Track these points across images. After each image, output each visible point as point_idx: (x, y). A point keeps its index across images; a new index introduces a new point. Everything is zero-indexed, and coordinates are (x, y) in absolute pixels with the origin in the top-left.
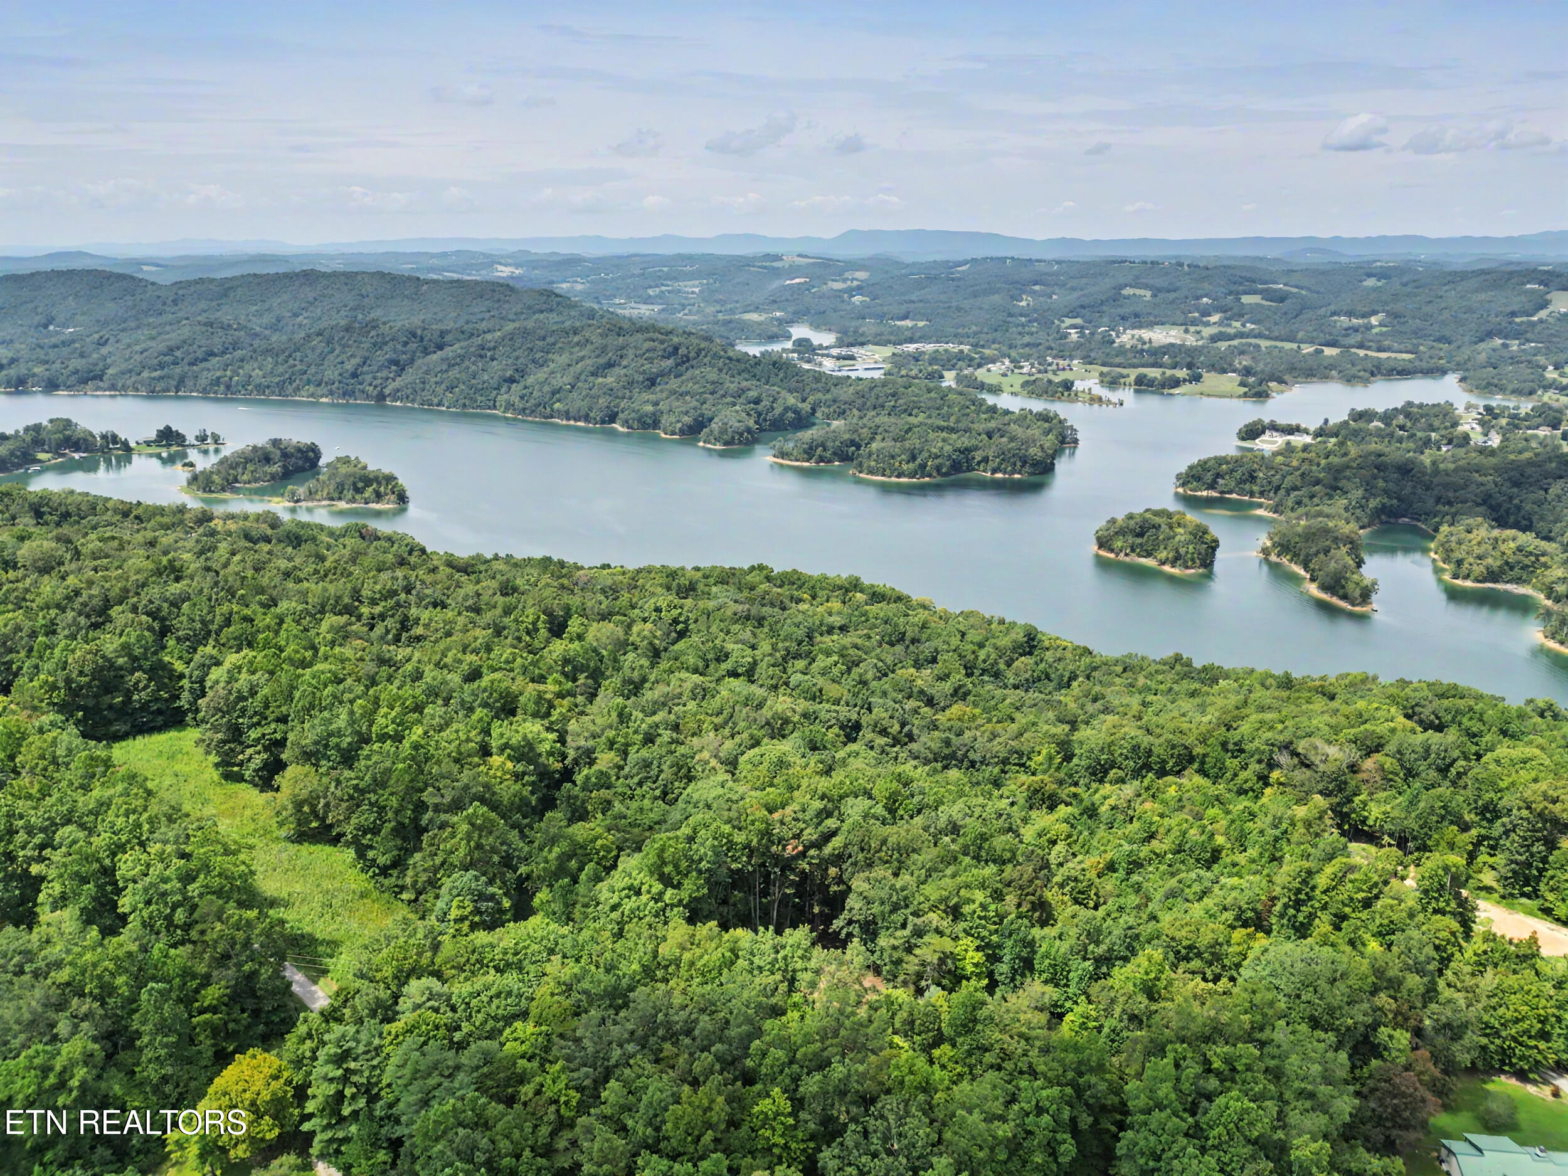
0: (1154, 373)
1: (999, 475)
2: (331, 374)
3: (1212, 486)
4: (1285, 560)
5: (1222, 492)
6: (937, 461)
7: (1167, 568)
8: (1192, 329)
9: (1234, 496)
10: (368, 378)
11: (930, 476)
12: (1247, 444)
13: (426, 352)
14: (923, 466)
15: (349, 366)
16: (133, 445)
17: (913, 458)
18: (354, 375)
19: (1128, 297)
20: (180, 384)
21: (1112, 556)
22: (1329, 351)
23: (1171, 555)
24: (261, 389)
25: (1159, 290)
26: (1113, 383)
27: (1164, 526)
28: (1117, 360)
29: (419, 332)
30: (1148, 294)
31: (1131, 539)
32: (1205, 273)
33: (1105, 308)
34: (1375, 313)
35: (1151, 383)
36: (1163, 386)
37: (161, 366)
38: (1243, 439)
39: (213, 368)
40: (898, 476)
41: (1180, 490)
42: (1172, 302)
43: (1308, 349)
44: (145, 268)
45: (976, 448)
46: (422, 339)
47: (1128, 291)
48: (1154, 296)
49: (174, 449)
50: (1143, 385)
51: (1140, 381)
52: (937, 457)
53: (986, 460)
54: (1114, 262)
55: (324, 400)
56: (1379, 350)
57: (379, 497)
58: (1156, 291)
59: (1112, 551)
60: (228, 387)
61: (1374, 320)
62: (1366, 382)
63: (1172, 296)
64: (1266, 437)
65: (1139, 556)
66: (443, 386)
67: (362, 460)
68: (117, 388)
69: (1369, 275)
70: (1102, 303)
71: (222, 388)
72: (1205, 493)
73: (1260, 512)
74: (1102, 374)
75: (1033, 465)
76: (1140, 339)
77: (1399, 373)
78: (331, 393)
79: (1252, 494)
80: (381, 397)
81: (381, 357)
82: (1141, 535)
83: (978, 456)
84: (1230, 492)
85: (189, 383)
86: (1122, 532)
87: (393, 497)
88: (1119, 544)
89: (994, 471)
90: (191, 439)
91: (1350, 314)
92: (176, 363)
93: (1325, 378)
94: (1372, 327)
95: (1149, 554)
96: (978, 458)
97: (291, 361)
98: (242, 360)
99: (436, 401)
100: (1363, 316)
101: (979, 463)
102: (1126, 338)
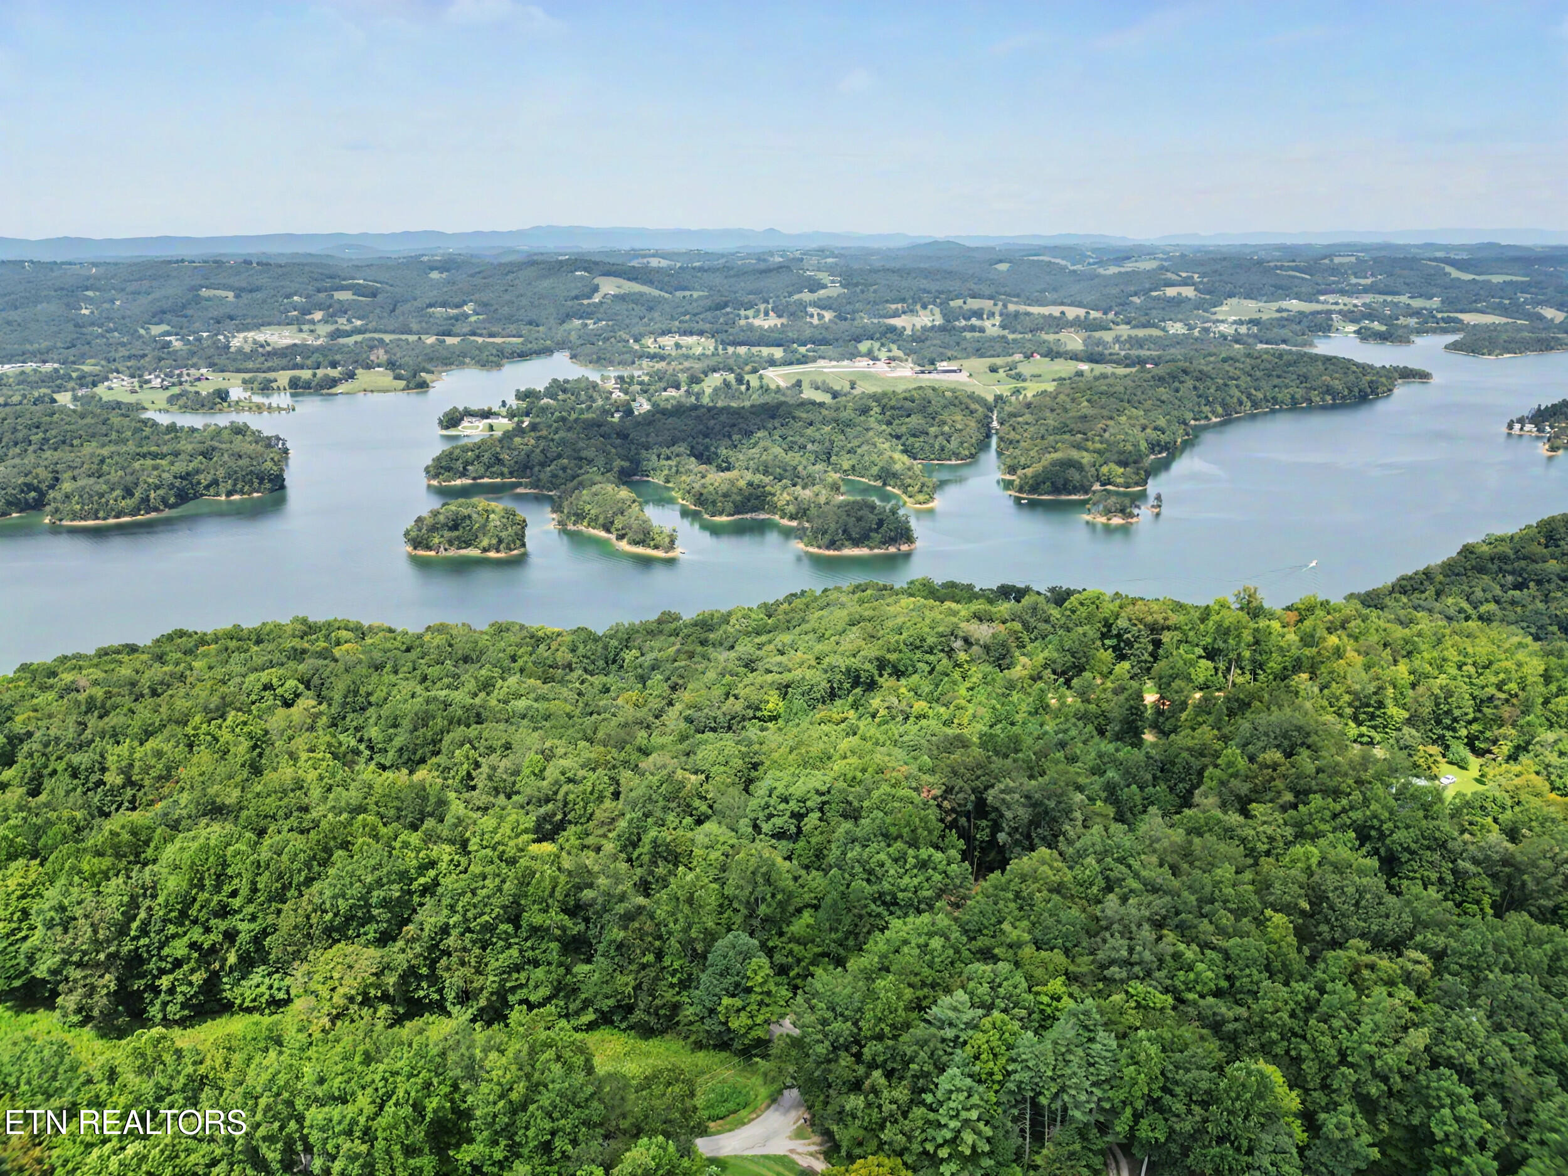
0: (306, 374)
1: (236, 497)
3: (463, 474)
4: (581, 527)
5: (474, 479)
6: (161, 492)
7: (492, 554)
8: (305, 327)
9: (486, 480)
11: (156, 510)
12: (452, 432)
14: (146, 500)
17: (129, 493)
19: (208, 299)
21: (433, 553)
22: (450, 340)
23: (494, 541)
25: (242, 290)
26: (266, 388)
27: (475, 516)
28: (250, 365)
30: (231, 295)
31: (447, 534)
32: (280, 271)
33: (189, 312)
34: (465, 303)
35: (307, 386)
36: (322, 388)
38: (447, 428)
40: (117, 517)
41: (435, 483)
42: (264, 301)
43: (430, 340)
45: (198, 472)
47: (204, 292)
48: (237, 296)
50: (297, 387)
51: (294, 384)
52: (157, 488)
53: (215, 483)
54: (170, 262)
56: (491, 335)
58: (239, 292)
59: (429, 548)
61: (468, 309)
62: (499, 366)
63: (258, 295)
64: (465, 423)
65: (459, 548)
69: (432, 269)
70: (184, 307)
72: (458, 482)
73: (519, 490)
74: (244, 382)
75: (270, 481)
76: (255, 342)
77: (519, 356)
79: (502, 475)
82: (455, 527)
83: (204, 479)
84: (482, 477)
86: (433, 528)
88: (436, 541)
89: (229, 494)
91: (444, 305)
93: (461, 365)
94: (467, 316)
95: (468, 544)
96: (204, 483)
100: (457, 306)
101: (207, 487)
102: (237, 342)
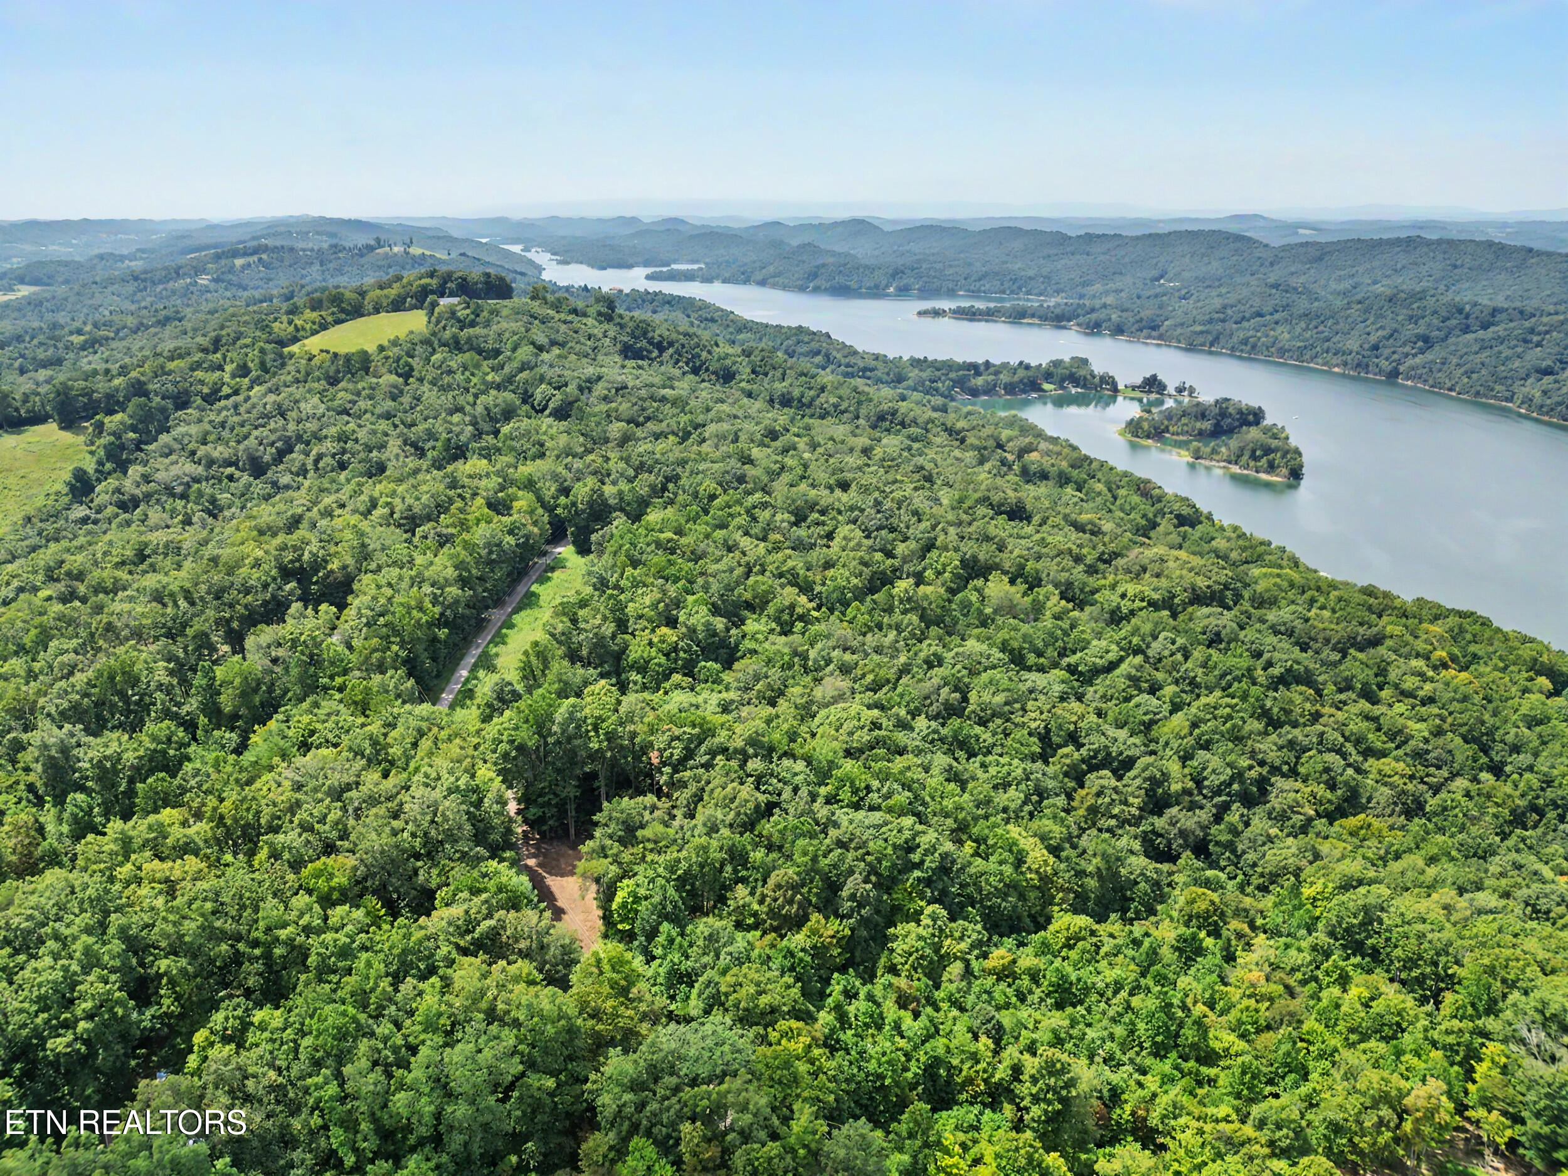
2: (1353, 344)
10: (1386, 352)
13: (1466, 330)
15: (1373, 339)
16: (1121, 387)
18: (1376, 347)
20: (1216, 340)
24: (1282, 352)
29: (1468, 307)
37: (1211, 321)
39: (1247, 330)
44: (1301, 231)
46: (1467, 317)
49: (1153, 396)
55: (1336, 370)
57: (1272, 468)
60: (1254, 347)
66: (1463, 370)
67: (1288, 431)
68: (1165, 339)
71: (1248, 348)
78: (1345, 364)
80: (1394, 374)
81: (1410, 330)
85: (1222, 341)
87: (1285, 471)
90: (1171, 389)
92: (1223, 321)
97: (1321, 328)
98: (1277, 323)
99: (1449, 385)
